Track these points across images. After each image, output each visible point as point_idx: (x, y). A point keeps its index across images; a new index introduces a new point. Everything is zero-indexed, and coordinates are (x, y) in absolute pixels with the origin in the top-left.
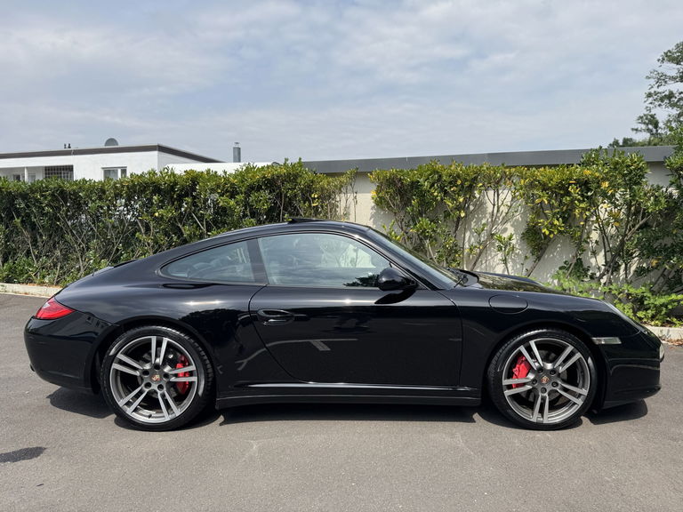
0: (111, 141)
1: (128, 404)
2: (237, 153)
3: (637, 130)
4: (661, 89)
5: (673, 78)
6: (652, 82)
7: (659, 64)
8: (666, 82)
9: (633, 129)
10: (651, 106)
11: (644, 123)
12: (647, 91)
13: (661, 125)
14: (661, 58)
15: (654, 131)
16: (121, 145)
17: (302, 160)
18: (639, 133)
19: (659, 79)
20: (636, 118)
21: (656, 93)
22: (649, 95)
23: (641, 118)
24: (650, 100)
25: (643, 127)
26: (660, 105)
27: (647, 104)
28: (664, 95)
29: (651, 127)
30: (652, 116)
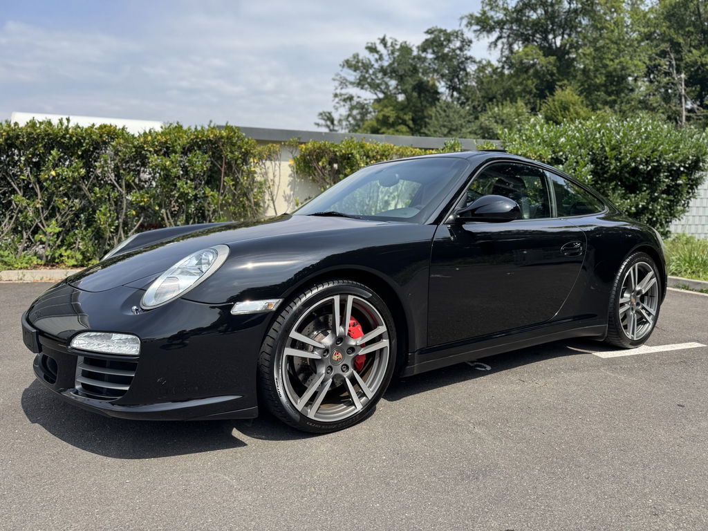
4: (344, 91)
5: (352, 83)
6: (337, 83)
7: (341, 68)
8: (346, 86)
9: (316, 124)
10: (338, 105)
11: (324, 119)
12: (334, 92)
13: (336, 122)
14: (342, 64)
15: (331, 127)
17: (228, 125)
18: (319, 126)
19: (342, 82)
20: (317, 114)
21: (341, 95)
22: (336, 95)
23: (321, 114)
24: (337, 100)
25: (323, 122)
26: (344, 106)
27: (334, 103)
28: (346, 97)
29: (329, 123)
30: (330, 113)
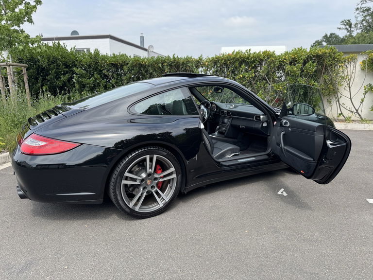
0: (75, 32)
1: (136, 205)
2: (142, 40)
3: (340, 28)
4: (363, 6)
9: (338, 28)
10: (358, 15)
13: (353, 26)
15: (349, 29)
16: (81, 35)
18: (341, 30)
21: (361, 8)
22: (357, 9)
23: (343, 21)
24: (358, 12)
25: (344, 27)
26: (362, 15)
27: (356, 14)
28: (365, 9)
29: (347, 27)
30: (349, 21)
